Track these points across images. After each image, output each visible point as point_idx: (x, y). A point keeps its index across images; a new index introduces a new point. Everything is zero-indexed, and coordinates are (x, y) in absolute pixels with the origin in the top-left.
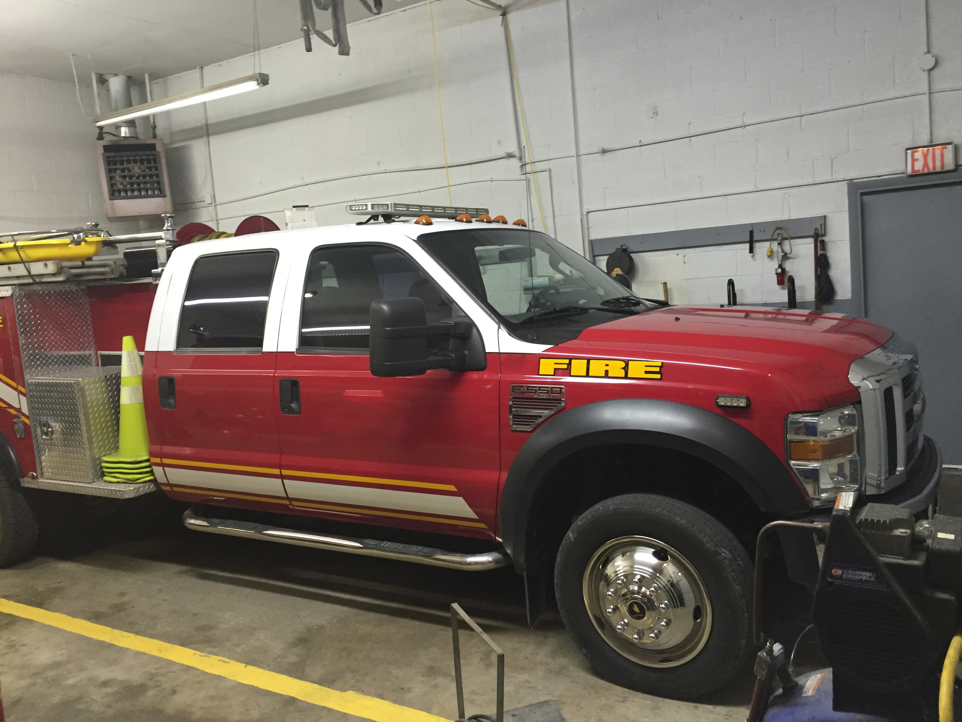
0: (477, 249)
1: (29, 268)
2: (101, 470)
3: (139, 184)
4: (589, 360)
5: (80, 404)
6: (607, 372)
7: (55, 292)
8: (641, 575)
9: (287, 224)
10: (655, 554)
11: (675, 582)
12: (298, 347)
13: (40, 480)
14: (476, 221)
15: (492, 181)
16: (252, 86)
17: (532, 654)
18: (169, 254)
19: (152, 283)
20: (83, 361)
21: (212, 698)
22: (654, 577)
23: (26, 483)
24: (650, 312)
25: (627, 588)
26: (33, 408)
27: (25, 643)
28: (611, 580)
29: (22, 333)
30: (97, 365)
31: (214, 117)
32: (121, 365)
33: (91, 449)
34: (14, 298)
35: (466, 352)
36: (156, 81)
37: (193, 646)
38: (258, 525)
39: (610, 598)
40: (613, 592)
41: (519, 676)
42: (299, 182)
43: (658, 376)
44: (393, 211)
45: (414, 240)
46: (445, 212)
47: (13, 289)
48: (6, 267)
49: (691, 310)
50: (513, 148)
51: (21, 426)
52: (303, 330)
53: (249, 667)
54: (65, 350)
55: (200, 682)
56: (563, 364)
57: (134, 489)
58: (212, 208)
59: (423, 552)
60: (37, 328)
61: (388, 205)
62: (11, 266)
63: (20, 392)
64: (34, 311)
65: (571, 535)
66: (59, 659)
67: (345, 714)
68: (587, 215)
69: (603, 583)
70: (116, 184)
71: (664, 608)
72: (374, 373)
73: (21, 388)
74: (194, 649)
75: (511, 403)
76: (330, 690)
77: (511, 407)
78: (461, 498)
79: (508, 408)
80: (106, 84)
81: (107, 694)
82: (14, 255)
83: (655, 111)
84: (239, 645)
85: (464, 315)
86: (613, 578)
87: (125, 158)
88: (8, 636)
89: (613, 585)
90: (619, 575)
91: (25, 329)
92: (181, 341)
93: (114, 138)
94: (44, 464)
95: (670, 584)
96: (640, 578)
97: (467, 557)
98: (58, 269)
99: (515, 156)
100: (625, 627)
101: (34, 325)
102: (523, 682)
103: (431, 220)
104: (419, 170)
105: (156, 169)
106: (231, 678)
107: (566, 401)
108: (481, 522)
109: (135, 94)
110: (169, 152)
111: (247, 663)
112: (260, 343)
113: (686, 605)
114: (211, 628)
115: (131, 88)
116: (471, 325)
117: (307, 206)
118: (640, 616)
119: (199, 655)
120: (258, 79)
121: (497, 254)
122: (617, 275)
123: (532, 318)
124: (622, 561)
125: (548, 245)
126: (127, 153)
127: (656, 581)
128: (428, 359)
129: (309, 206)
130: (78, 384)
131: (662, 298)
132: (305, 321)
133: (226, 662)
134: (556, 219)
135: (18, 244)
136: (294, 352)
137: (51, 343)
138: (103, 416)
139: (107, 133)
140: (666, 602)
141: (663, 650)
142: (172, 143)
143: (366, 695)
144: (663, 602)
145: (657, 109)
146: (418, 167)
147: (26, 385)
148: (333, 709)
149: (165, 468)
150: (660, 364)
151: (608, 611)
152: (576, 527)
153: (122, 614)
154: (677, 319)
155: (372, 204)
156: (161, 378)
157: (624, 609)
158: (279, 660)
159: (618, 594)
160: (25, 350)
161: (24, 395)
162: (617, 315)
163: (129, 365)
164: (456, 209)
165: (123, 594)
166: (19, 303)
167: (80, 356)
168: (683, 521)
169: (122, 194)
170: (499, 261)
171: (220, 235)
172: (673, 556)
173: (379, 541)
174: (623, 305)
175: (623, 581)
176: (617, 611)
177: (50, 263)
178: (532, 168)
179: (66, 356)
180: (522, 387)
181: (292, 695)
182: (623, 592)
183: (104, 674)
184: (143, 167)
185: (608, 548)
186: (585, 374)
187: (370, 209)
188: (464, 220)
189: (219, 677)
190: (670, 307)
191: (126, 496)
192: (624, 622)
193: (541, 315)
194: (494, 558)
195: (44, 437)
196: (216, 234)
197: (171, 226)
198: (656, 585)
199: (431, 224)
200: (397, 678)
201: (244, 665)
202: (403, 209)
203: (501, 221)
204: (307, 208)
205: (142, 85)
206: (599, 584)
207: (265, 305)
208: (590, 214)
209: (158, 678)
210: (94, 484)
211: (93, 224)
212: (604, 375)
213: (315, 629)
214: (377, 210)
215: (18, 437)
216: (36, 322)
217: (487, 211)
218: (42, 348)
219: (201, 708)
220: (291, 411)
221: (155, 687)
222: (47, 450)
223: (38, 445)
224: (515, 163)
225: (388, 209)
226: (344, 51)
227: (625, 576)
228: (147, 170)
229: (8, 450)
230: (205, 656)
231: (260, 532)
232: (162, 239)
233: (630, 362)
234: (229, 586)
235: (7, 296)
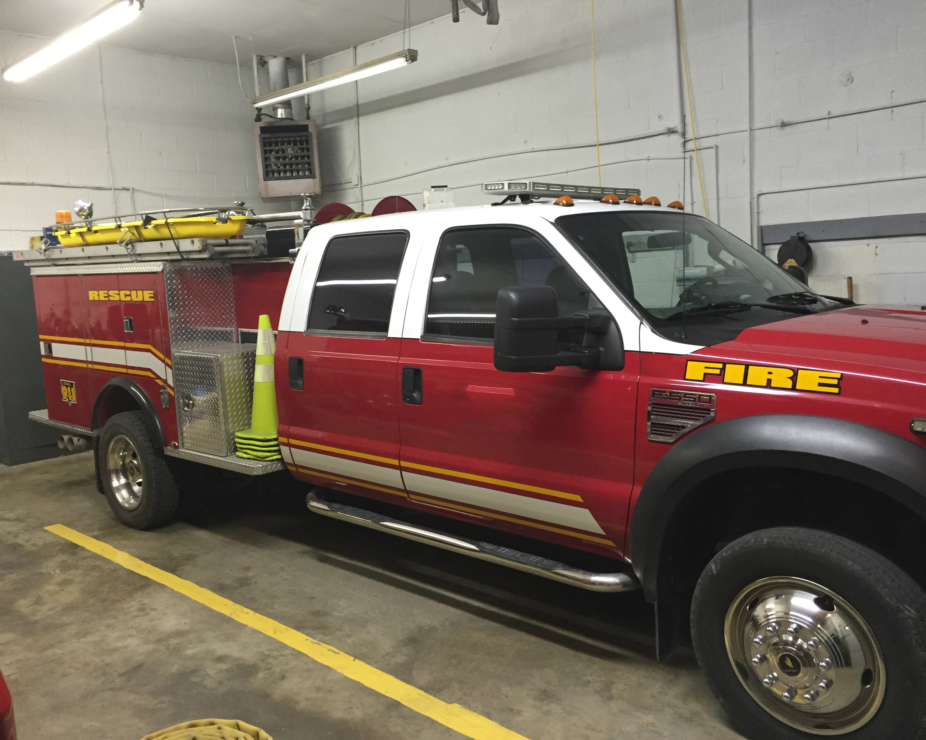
0: (624, 234)
1: (178, 245)
2: (234, 444)
3: (291, 165)
4: (747, 366)
5: (217, 380)
6: (769, 381)
7: (202, 269)
8: (797, 624)
9: (424, 206)
10: (817, 601)
11: (841, 636)
12: (422, 334)
13: (180, 450)
14: (625, 202)
15: (649, 160)
16: (401, 62)
17: (660, 693)
18: (306, 232)
19: (289, 262)
20: (225, 337)
21: (318, 689)
22: (813, 629)
23: (169, 451)
24: (830, 312)
25: (779, 636)
26: (177, 380)
27: (155, 607)
28: (761, 624)
29: (171, 307)
30: (238, 342)
31: (365, 96)
32: (256, 343)
33: (226, 423)
34: (165, 273)
35: (602, 349)
36: (311, 62)
37: (306, 631)
38: (375, 514)
39: (757, 645)
40: (761, 640)
41: (642, 716)
42: (444, 163)
43: (836, 390)
44: (531, 190)
45: (551, 223)
46: (590, 192)
47: (164, 265)
48: (158, 243)
49: (882, 311)
50: (675, 123)
51: (166, 396)
52: (430, 316)
53: (357, 661)
54: (209, 326)
55: (308, 670)
56: (715, 369)
57: (262, 467)
58: (357, 190)
59: (543, 564)
60: (184, 303)
61: (526, 184)
62: (163, 242)
63: (167, 364)
64: (182, 286)
65: (713, 567)
66: (182, 627)
67: (449, 728)
68: (758, 198)
69: (749, 626)
70: (271, 165)
71: (824, 667)
72: (496, 366)
73: (167, 360)
74: (307, 635)
75: (649, 408)
76: (435, 700)
77: (649, 414)
78: (587, 510)
79: (646, 414)
80: (265, 66)
81: (221, 671)
82: (165, 232)
83: (849, 77)
84: (349, 636)
85: (601, 307)
86: (763, 622)
87: (279, 140)
88: (141, 599)
89: (762, 631)
90: (770, 621)
91: (173, 304)
92: (311, 322)
93: (272, 120)
94: (185, 435)
95: (834, 639)
96: (796, 628)
97: (591, 575)
98: (203, 246)
99: (676, 132)
100: (774, 682)
101: (181, 300)
102: (647, 724)
103: (572, 201)
104: (568, 148)
105: (308, 150)
106: (339, 671)
107: (716, 412)
108: (609, 539)
109: (292, 76)
110: (321, 134)
111: (356, 657)
112: (385, 327)
113: (853, 665)
114: (326, 614)
115: (289, 71)
116: (609, 318)
117: (446, 186)
118: (794, 671)
119: (311, 642)
120: (406, 56)
121: (646, 241)
122: (790, 267)
123: (681, 313)
124: (776, 604)
125: (709, 231)
126: (281, 135)
127: (816, 634)
128: (557, 355)
129: (448, 187)
130: (217, 359)
131: (845, 295)
132: (431, 307)
133: (335, 653)
134: (720, 203)
135: (169, 221)
136: (419, 339)
137: (196, 319)
138: (238, 392)
139: (265, 114)
140: (828, 659)
141: (819, 714)
142: (324, 124)
143: (473, 711)
144: (824, 659)
145: (853, 75)
146: (567, 145)
147: (172, 357)
148: (437, 721)
149: (291, 448)
150: (839, 376)
151: (753, 660)
152: (720, 558)
153: (245, 588)
154: (865, 322)
155: (509, 183)
156: (291, 358)
157: (773, 660)
158: (387, 658)
159: (767, 642)
160: (172, 324)
161: (170, 367)
162: (787, 313)
163: (264, 343)
164: (603, 189)
165: (248, 569)
166: (168, 279)
167: (222, 332)
168: (857, 567)
169: (276, 175)
170: (647, 248)
171: (359, 215)
172: (839, 607)
173: (496, 546)
174: (795, 303)
175: (774, 628)
176: (766, 662)
177: (196, 240)
178: (695, 145)
179: (210, 331)
180: (664, 392)
181: (397, 699)
182: (774, 641)
183: (221, 649)
184: (296, 148)
185: (759, 587)
186: (741, 382)
187: (506, 188)
188: (611, 201)
189: (328, 667)
190: (856, 307)
191: (255, 473)
192: (773, 676)
193: (692, 311)
194: (622, 580)
195: (186, 409)
196: (355, 214)
197: (309, 206)
198: (815, 638)
199: (572, 205)
200: (507, 697)
201: (353, 658)
202: (543, 189)
203: (653, 203)
204: (445, 189)
205: (299, 66)
206: (744, 628)
207: (392, 289)
208: (762, 196)
209: (270, 660)
210: (228, 458)
211: (240, 202)
212: (765, 385)
213: (426, 629)
214: (514, 190)
215: (164, 407)
216: (183, 298)
217: (638, 192)
218: (188, 322)
219: (307, 699)
220: (413, 400)
221: (266, 670)
222: (188, 422)
223: (181, 416)
224: (677, 139)
225: (526, 189)
226: (493, 20)
227: (777, 623)
228: (299, 151)
229: (155, 419)
230: (317, 643)
231: (377, 522)
232: (301, 218)
233: (800, 371)
234: (347, 573)
235: (159, 271)
